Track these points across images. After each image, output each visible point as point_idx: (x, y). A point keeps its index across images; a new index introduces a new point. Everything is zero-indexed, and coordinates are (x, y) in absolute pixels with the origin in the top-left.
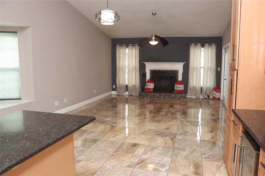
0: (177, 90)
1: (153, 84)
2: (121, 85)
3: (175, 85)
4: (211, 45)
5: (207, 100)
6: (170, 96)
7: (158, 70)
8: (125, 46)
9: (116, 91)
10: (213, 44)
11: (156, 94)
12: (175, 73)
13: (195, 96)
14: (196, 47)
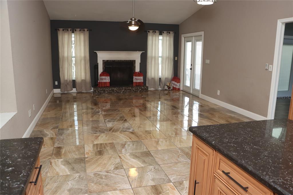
0: (136, 82)
1: (109, 77)
2: (67, 80)
3: (134, 77)
4: (168, 33)
5: (167, 92)
6: (130, 90)
7: (113, 60)
8: (71, 30)
9: (60, 88)
10: (171, 32)
11: (115, 89)
12: (132, 63)
13: (154, 88)
14: (154, 34)
